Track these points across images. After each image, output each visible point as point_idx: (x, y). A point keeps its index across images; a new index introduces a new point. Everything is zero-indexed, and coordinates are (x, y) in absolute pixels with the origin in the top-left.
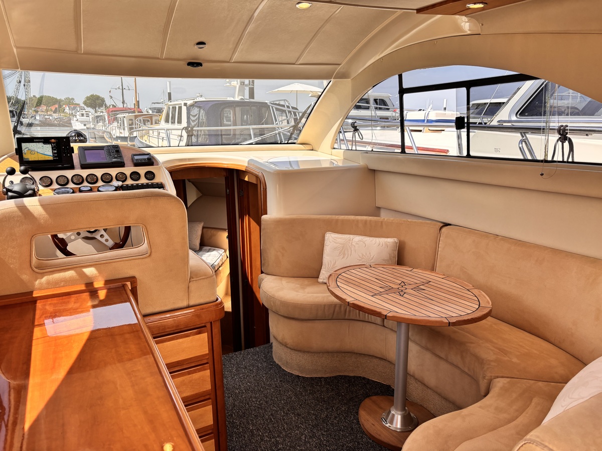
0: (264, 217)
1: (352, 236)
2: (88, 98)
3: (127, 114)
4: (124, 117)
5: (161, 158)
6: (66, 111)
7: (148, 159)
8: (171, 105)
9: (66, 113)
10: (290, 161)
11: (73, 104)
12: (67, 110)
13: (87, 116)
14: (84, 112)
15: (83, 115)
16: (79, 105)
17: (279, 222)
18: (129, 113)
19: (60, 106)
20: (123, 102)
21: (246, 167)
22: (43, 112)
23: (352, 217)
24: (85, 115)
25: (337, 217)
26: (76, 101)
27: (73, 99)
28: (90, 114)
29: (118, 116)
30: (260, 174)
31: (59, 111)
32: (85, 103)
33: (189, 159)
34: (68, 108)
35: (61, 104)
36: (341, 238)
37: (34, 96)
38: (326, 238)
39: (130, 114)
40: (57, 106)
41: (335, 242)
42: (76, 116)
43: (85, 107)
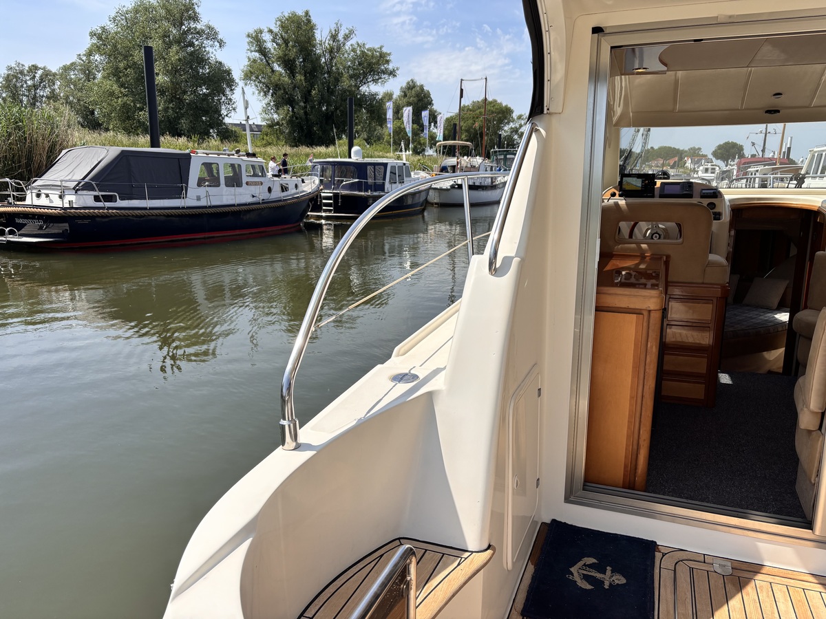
0: (819, 253)
2: (720, 147)
3: (762, 167)
4: (757, 171)
6: (687, 165)
8: (816, 152)
9: (687, 168)
11: (698, 155)
12: (689, 164)
13: (712, 173)
14: (709, 166)
15: (707, 170)
16: (706, 156)
18: (765, 165)
19: (681, 159)
20: (763, 151)
22: (658, 167)
24: (710, 170)
26: (703, 152)
27: (700, 149)
28: (717, 168)
29: (749, 170)
31: (678, 166)
32: (715, 154)
34: (690, 161)
35: (683, 156)
37: (652, 148)
39: (767, 167)
40: (676, 159)
42: (697, 172)
43: (714, 159)
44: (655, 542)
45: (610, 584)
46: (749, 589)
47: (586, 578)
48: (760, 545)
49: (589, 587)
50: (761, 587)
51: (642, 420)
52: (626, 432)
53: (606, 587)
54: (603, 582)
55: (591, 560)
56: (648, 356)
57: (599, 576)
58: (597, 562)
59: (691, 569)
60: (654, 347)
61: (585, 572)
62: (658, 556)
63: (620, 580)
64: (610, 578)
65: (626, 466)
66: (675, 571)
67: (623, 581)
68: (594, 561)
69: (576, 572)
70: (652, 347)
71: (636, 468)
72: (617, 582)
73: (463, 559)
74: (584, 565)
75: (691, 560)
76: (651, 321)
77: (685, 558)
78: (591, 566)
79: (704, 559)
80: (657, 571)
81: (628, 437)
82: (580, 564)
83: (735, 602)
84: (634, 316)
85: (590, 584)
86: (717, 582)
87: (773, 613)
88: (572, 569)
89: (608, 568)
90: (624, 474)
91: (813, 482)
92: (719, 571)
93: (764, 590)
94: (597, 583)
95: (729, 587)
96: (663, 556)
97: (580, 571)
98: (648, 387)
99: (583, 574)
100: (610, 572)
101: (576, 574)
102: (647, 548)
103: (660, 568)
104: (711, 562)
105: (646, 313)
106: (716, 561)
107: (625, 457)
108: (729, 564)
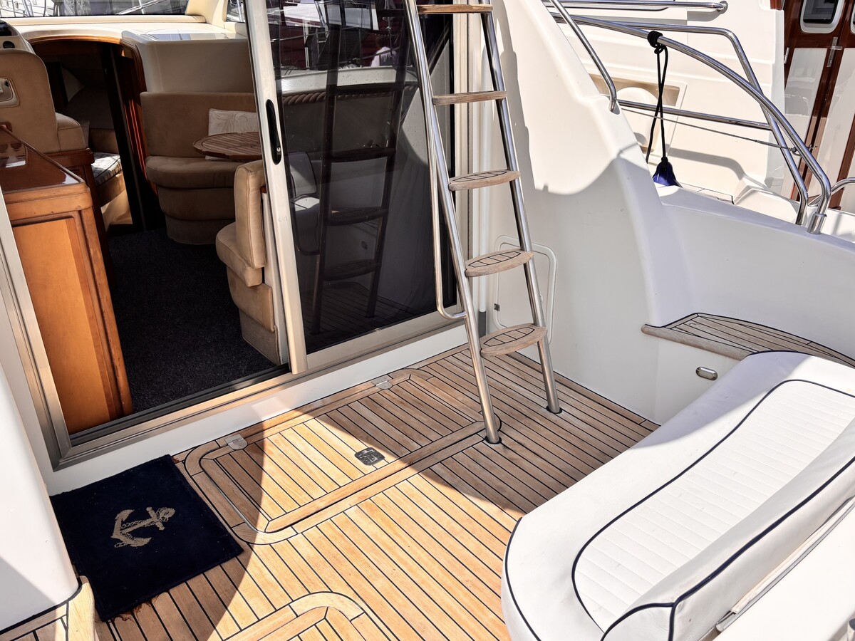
0: (143, 94)
1: (234, 112)
5: (21, 30)
7: (4, 28)
10: (180, 34)
17: (159, 99)
21: (121, 40)
23: (237, 94)
25: (221, 94)
30: (134, 47)
33: (53, 32)
36: (224, 114)
38: (210, 115)
41: (218, 119)
44: (169, 455)
45: (163, 523)
46: (268, 448)
47: (136, 534)
48: (255, 406)
49: (146, 541)
50: (276, 440)
51: (110, 338)
52: (96, 359)
53: (162, 528)
54: (155, 526)
55: (125, 514)
56: (95, 266)
57: (146, 523)
58: (132, 511)
59: (215, 460)
60: (98, 251)
61: (130, 530)
62: (180, 466)
63: (168, 513)
64: (159, 517)
65: (107, 396)
66: (204, 470)
67: (172, 512)
68: (128, 512)
69: (121, 535)
70: (95, 253)
71: (119, 393)
72: (167, 517)
73: (65, 618)
74: (123, 522)
75: (209, 452)
76: (85, 223)
77: (202, 454)
78: (131, 519)
79: (218, 445)
80: (190, 481)
81: (100, 363)
82: (118, 525)
83: (268, 465)
84: (63, 221)
85: (145, 537)
86: (242, 458)
87: (299, 457)
88: (115, 536)
89: (148, 509)
90: (109, 406)
91: (273, 330)
92: (237, 447)
93: (280, 441)
94: (149, 531)
95: (254, 456)
96: (184, 463)
97: (124, 532)
98: (105, 300)
99: (129, 533)
100: (153, 512)
101: (122, 538)
102: (165, 465)
103: (191, 477)
104: (225, 443)
105: (76, 215)
106: (228, 440)
107: (104, 386)
108: (239, 436)
